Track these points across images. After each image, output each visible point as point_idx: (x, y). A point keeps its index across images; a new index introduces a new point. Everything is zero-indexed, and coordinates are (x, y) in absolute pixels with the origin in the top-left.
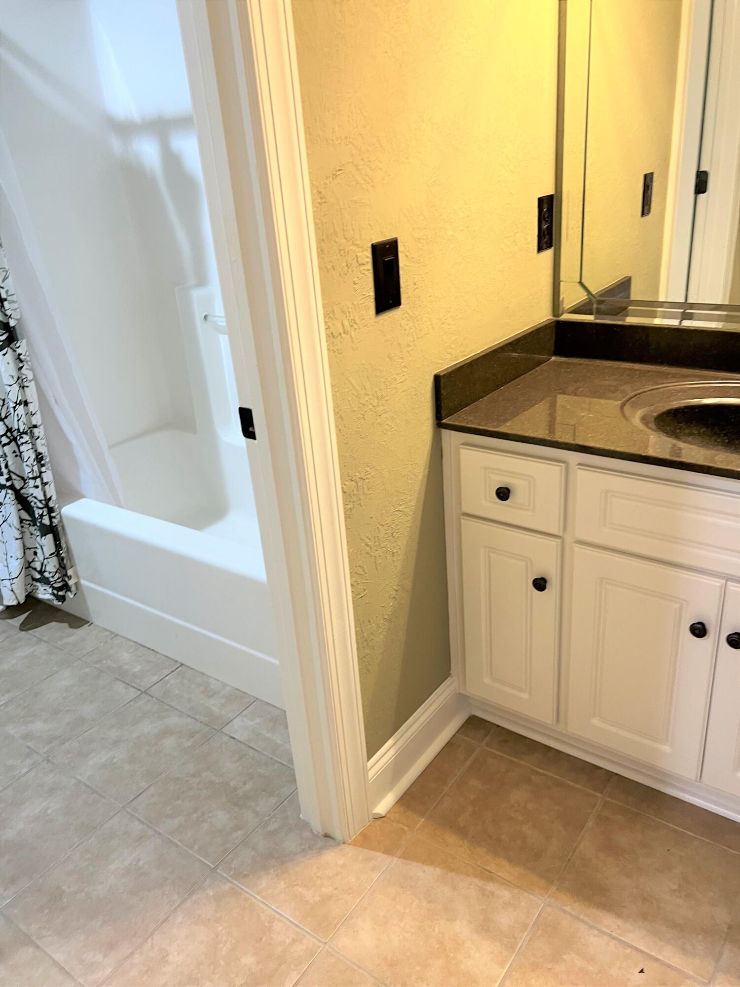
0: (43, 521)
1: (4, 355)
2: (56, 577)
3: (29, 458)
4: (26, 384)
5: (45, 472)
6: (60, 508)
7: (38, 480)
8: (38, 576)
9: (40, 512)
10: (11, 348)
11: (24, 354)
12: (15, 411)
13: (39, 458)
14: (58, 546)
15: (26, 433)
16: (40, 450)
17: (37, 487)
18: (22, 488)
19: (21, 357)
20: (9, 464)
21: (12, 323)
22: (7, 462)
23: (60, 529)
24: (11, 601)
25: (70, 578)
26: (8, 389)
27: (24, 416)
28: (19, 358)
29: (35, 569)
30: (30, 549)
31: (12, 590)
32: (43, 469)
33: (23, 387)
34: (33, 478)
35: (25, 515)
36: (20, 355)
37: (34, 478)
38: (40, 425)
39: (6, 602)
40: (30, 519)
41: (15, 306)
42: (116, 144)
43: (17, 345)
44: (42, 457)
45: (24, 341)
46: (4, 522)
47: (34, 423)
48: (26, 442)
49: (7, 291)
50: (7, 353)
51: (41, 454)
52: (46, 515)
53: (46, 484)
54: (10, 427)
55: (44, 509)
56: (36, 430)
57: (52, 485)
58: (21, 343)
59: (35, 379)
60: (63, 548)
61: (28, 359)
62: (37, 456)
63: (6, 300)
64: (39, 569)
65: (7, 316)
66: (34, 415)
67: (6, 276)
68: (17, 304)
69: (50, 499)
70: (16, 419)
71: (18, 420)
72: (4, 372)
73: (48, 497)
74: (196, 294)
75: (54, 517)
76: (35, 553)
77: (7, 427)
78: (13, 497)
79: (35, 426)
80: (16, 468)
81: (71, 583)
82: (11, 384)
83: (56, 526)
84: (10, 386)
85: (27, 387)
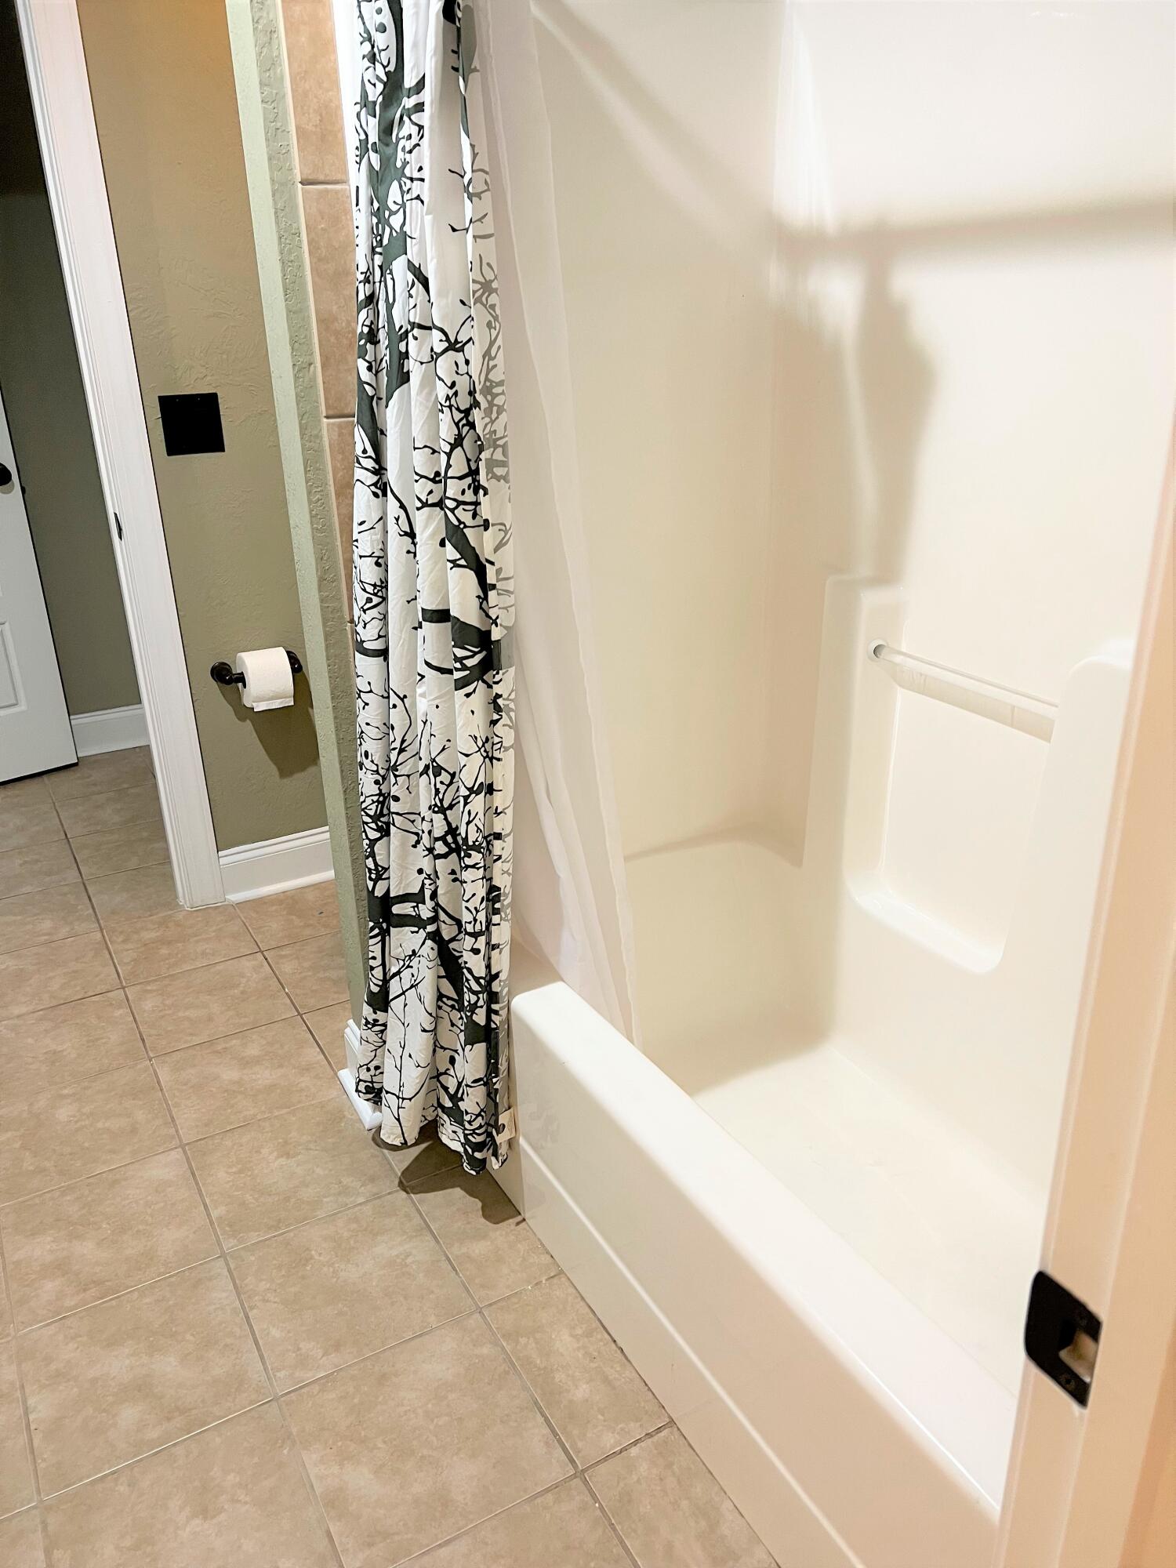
0: (475, 1017)
1: (468, 695)
2: (476, 1124)
3: (474, 895)
4: (496, 754)
5: (499, 924)
6: (511, 995)
7: (482, 939)
8: (448, 1104)
9: (473, 999)
10: (484, 682)
11: (505, 696)
12: (466, 804)
13: (493, 894)
14: (492, 1067)
15: (477, 848)
16: (496, 882)
17: (476, 951)
18: (453, 939)
19: (500, 701)
20: (440, 891)
21: (496, 634)
22: (437, 887)
23: (502, 1035)
24: (392, 1137)
25: (500, 1129)
26: (463, 760)
27: (481, 815)
28: (495, 704)
29: (446, 1089)
30: (445, 1049)
31: (398, 1120)
32: (496, 919)
33: (491, 759)
34: (470, 934)
35: (448, 989)
36: (498, 696)
37: (475, 935)
38: (509, 835)
39: (384, 1134)
40: (456, 997)
41: (509, 600)
42: (775, 275)
43: (497, 678)
44: (499, 895)
45: (512, 670)
46: (412, 986)
47: (497, 830)
48: (473, 866)
49: (499, 571)
50: (474, 691)
51: (499, 889)
52: (482, 1007)
53: (494, 947)
54: (454, 826)
55: (481, 996)
56: (497, 843)
57: (506, 951)
58: (503, 674)
59: (518, 746)
60: (501, 1073)
61: (512, 705)
62: (489, 893)
63: (493, 587)
64: (452, 1091)
65: (491, 618)
66: (501, 813)
67: (503, 538)
68: (512, 596)
69: (497, 976)
70: (466, 818)
71: (468, 823)
72: (462, 727)
73: (494, 972)
74: (870, 600)
75: (496, 1013)
76: (452, 1061)
77: (449, 824)
78: (434, 954)
79: (498, 836)
80: (448, 902)
81: (501, 1139)
82: (469, 753)
83: (497, 1028)
84: (467, 755)
85: (499, 760)
